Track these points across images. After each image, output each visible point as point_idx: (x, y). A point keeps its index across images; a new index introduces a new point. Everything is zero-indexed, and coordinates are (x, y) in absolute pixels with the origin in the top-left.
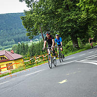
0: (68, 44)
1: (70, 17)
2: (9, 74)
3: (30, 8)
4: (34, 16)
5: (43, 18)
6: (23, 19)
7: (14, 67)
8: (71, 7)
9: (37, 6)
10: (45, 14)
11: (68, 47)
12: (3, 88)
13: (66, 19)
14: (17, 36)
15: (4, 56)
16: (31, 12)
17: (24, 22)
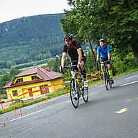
0: (128, 57)
1: (130, 19)
2: (43, 100)
3: (73, 7)
4: (78, 17)
5: (91, 20)
7: (51, 90)
8: (132, 4)
9: (83, 4)
10: (94, 14)
11: (128, 61)
12: (37, 119)
13: (124, 21)
14: (54, 47)
15: (37, 75)
16: (74, 12)
17: (64, 27)
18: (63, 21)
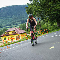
1: (56, 8)
2: (17, 42)
3: (31, 2)
4: (33, 7)
5: (39, 8)
6: (27, 8)
7: (21, 38)
9: (36, 1)
10: (40, 5)
11: (54, 26)
12: (14, 50)
13: (53, 9)
14: (22, 19)
15: (15, 31)
17: (27, 11)
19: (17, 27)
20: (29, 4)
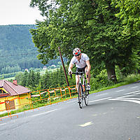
0: (101, 75)
1: (104, 34)
3: (45, 18)
4: (50, 29)
5: (64, 33)
8: (108, 19)
9: (56, 15)
10: (67, 26)
13: (98, 37)
14: (23, 60)
15: (3, 89)
16: (46, 23)
17: (35, 38)
18: (34, 32)
19: (10, 79)
20: (39, 23)
